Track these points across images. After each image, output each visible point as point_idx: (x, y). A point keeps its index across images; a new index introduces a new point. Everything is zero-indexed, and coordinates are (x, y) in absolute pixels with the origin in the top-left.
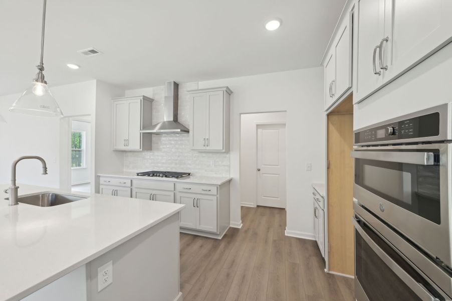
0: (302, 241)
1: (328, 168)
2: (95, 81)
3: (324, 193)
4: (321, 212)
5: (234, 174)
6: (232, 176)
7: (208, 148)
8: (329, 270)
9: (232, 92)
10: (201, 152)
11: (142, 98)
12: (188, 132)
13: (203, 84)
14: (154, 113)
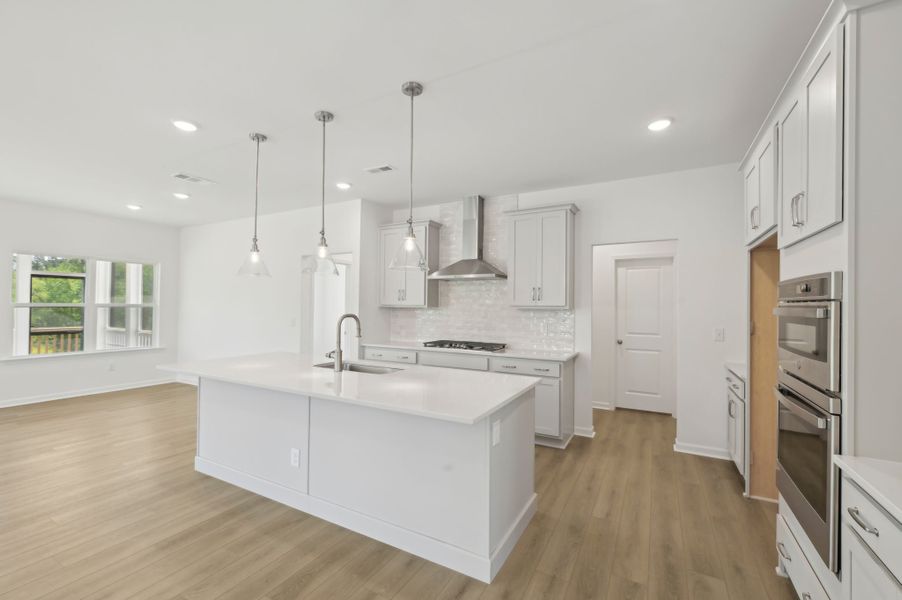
0: (706, 462)
1: (752, 333)
2: (359, 201)
3: (744, 373)
4: (740, 404)
5: (583, 347)
6: (577, 351)
7: (539, 303)
8: (751, 493)
9: (578, 210)
10: (525, 310)
11: (427, 224)
12: (505, 277)
13: (527, 199)
14: (442, 246)
